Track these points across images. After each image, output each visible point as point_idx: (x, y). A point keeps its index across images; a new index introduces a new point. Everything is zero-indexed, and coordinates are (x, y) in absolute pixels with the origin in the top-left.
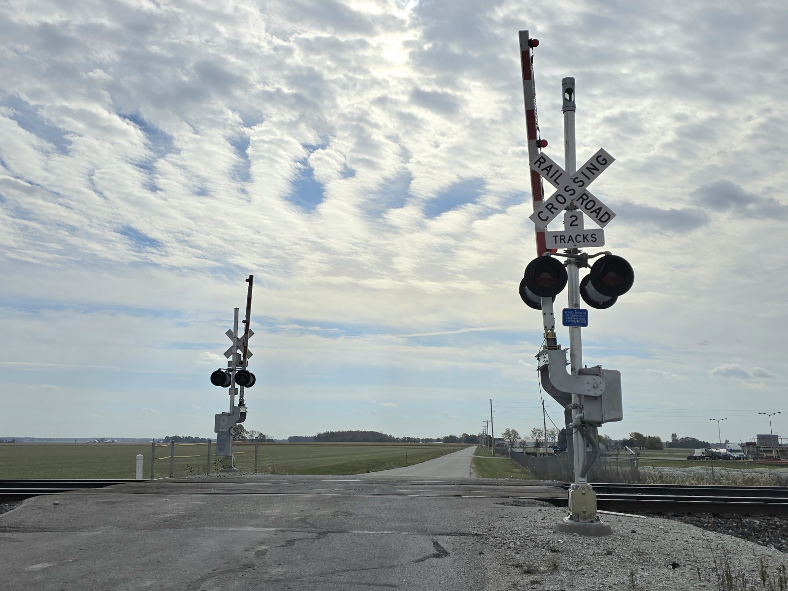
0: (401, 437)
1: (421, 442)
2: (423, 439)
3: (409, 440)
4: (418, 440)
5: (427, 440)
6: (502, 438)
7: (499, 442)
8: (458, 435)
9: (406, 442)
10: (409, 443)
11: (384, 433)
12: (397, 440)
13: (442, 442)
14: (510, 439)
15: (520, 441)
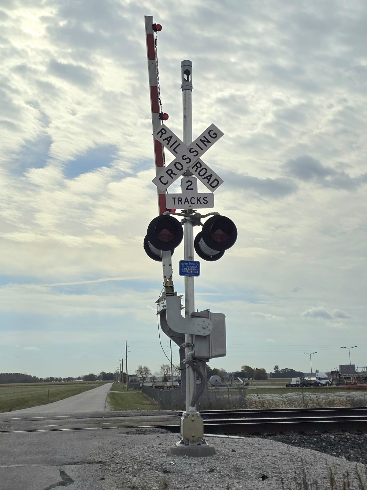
0: (44, 377)
1: (63, 381)
2: (64, 379)
3: (52, 379)
4: (60, 379)
5: (69, 379)
6: (135, 374)
7: (133, 378)
8: (97, 373)
9: (49, 381)
10: (52, 383)
11: (28, 374)
12: (41, 380)
13: (82, 381)
14: (142, 375)
15: (150, 376)
